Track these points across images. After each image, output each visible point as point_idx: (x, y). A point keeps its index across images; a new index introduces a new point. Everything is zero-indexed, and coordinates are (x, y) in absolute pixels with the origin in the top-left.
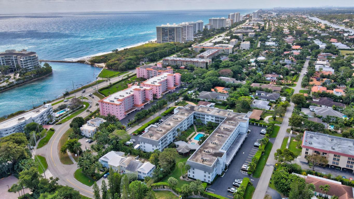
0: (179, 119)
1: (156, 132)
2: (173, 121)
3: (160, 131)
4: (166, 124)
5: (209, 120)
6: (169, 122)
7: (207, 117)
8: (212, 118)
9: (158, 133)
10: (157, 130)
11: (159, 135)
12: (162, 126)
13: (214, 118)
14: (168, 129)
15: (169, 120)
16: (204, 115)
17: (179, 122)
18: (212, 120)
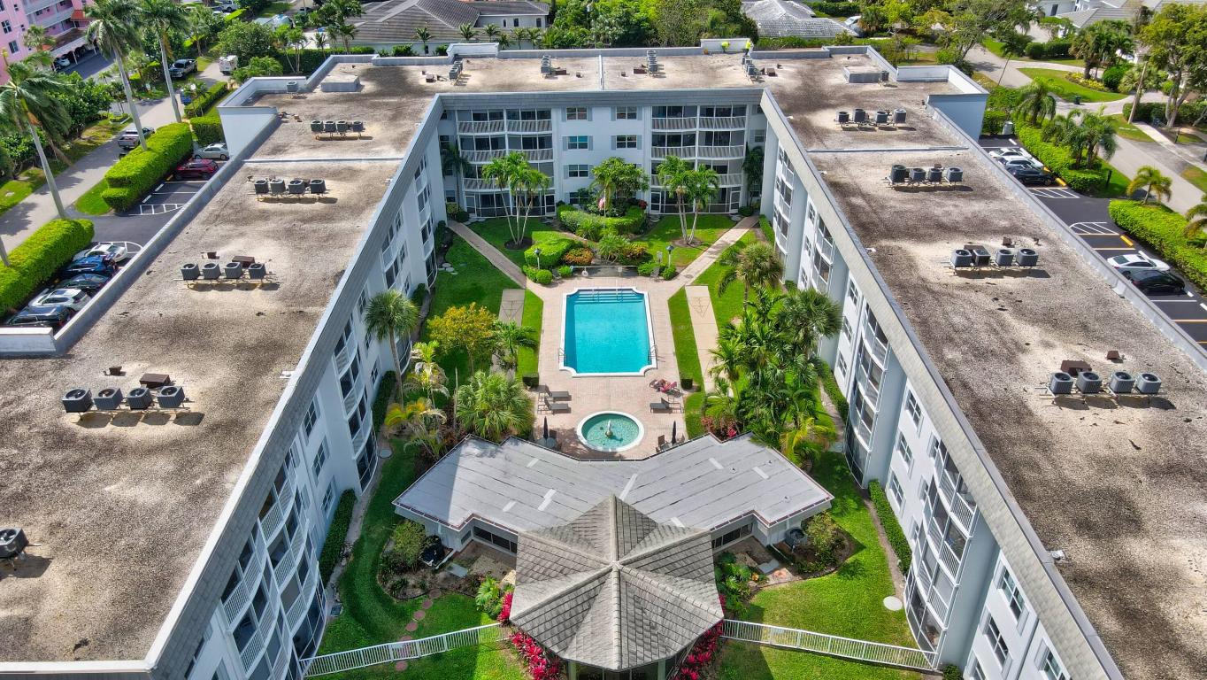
0: (328, 184)
1: (60, 439)
2: (264, 216)
3: (140, 402)
4: (190, 273)
5: (599, 155)
6: (226, 239)
7: (577, 128)
8: (627, 127)
9: (110, 449)
10: (78, 403)
11: (146, 494)
12: (146, 314)
13: (642, 126)
14: (252, 336)
15: (217, 218)
16: (545, 115)
17: (356, 210)
18: (624, 142)
